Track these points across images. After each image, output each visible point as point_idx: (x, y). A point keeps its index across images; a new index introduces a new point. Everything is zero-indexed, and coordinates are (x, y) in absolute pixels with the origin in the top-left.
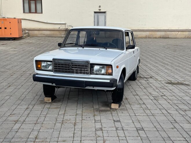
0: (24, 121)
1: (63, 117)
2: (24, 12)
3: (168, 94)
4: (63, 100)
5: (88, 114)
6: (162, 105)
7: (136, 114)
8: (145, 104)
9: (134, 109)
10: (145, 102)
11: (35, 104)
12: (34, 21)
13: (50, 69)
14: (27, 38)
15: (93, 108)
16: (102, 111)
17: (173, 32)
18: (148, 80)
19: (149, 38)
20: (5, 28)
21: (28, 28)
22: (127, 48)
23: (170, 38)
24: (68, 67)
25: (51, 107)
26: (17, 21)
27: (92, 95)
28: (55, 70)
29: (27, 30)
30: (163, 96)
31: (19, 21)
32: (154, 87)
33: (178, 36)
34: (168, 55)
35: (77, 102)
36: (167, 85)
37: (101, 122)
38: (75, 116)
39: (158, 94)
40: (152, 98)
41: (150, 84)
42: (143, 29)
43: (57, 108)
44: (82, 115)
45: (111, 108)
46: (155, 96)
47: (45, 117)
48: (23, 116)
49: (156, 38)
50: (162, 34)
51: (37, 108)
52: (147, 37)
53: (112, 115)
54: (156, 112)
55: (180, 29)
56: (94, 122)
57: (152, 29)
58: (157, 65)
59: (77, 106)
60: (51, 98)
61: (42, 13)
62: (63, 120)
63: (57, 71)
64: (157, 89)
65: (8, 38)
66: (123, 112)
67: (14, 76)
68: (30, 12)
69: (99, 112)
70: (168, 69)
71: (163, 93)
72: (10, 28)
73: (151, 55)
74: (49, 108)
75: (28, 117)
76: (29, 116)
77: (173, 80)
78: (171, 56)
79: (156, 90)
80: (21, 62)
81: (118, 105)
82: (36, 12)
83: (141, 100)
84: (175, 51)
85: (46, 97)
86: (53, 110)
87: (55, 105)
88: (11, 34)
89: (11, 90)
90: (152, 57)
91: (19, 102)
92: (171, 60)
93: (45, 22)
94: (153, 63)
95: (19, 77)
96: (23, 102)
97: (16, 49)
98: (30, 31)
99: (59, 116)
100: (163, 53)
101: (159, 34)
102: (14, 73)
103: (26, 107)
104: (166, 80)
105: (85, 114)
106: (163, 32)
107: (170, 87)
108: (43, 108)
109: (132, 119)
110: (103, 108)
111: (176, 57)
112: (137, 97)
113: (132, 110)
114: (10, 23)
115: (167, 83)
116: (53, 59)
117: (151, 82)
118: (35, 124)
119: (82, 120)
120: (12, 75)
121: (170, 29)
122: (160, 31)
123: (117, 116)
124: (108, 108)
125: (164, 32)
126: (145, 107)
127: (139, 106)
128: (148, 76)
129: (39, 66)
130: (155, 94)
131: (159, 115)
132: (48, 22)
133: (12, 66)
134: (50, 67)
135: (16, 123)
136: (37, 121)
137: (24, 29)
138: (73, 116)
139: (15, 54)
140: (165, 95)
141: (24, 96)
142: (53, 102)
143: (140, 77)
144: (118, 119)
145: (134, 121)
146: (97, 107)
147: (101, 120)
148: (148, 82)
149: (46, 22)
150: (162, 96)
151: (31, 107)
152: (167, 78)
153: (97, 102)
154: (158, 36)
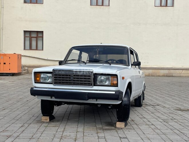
0: (18, 136)
1: (62, 134)
2: (25, 49)
3: (178, 118)
4: (62, 121)
5: (90, 132)
6: (173, 126)
7: (145, 133)
8: (154, 125)
9: (142, 128)
10: (154, 123)
11: (31, 123)
12: (34, 58)
13: (50, 81)
14: (26, 74)
15: (95, 127)
16: (106, 129)
17: (177, 71)
18: (155, 107)
19: (152, 76)
20: (5, 63)
21: (27, 65)
22: (132, 65)
23: (174, 76)
24: (69, 78)
25: (48, 126)
26: (17, 56)
27: (95, 117)
28: (55, 82)
29: (27, 67)
30: (173, 119)
31: (20, 57)
32: (162, 112)
33: (182, 75)
34: (173, 89)
35: (78, 122)
36: (176, 111)
37: (105, 138)
38: (76, 133)
39: (167, 117)
40: (161, 121)
41: (158, 110)
42: (146, 67)
43: (55, 126)
44: (84, 132)
45: (116, 127)
46: (164, 119)
47: (42, 134)
48: (17, 132)
49: (159, 76)
50: (166, 72)
51: (33, 126)
52: (150, 75)
53: (118, 133)
54: (167, 131)
55: (184, 67)
56: (97, 138)
57: (155, 67)
58: (163, 96)
59: (78, 125)
60: (49, 117)
61: (43, 50)
62: (62, 136)
63: (57, 82)
64: (166, 114)
65: (6, 74)
66: (130, 131)
67: (10, 102)
68: (31, 48)
69: (103, 130)
70: (176, 100)
71: (173, 117)
72: (10, 64)
73: (155, 88)
74: (46, 127)
75: (22, 134)
76: (24, 132)
77: (182, 108)
78: (176, 90)
79: (164, 115)
80: (18, 92)
81: (124, 123)
82: (37, 49)
83: (149, 121)
84: (181, 86)
85: (43, 116)
86: (51, 128)
87: (53, 124)
88: (10, 69)
89: (6, 112)
90: (157, 90)
91: (14, 121)
92: (177, 93)
93: (45, 59)
94: (159, 95)
95: (16, 102)
96: (17, 122)
97: (14, 83)
98: (30, 68)
99: (57, 133)
100: (169, 87)
101: (162, 72)
102: (10, 99)
103: (21, 125)
104: (175, 107)
105: (87, 131)
106: (166, 70)
107: (180, 112)
108: (40, 126)
109: (141, 137)
110: (107, 128)
111: (182, 91)
112: (145, 120)
113: (140, 129)
114: (10, 58)
115: (175, 110)
116: (53, 70)
117: (158, 108)
118: (30, 139)
119: (84, 136)
120: (7, 101)
121: (174, 67)
122: (163, 69)
123: (124, 134)
124: (112, 127)
125: (168, 70)
126: (154, 127)
127: (147, 126)
128: (155, 104)
129: (38, 79)
130: (163, 117)
131: (171, 134)
132: (48, 59)
133: (8, 94)
134: (50, 79)
135: (9, 138)
136: (33, 137)
137: (24, 65)
138: (74, 133)
139: (13, 86)
140: (175, 119)
141: (19, 116)
142: (52, 122)
143: (146, 105)
144: (125, 136)
145: (143, 138)
146: (101, 126)
147: (105, 137)
148: (155, 108)
149: (47, 59)
150: (171, 119)
151: (26, 125)
152: (176, 106)
153: (100, 122)
154: (161, 74)
